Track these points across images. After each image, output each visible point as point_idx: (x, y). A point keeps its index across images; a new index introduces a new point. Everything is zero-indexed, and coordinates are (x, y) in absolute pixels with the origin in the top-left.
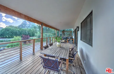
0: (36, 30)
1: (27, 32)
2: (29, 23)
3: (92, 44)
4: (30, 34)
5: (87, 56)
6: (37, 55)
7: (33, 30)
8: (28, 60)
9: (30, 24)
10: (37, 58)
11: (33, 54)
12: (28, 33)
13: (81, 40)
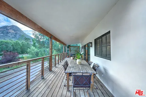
0: (28, 44)
1: (10, 46)
2: (13, 32)
3: (111, 58)
4: (16, 50)
5: (105, 69)
6: (48, 79)
7: (22, 43)
8: (39, 87)
9: (16, 33)
10: (50, 82)
11: (43, 78)
12: (12, 48)
13: (95, 56)
